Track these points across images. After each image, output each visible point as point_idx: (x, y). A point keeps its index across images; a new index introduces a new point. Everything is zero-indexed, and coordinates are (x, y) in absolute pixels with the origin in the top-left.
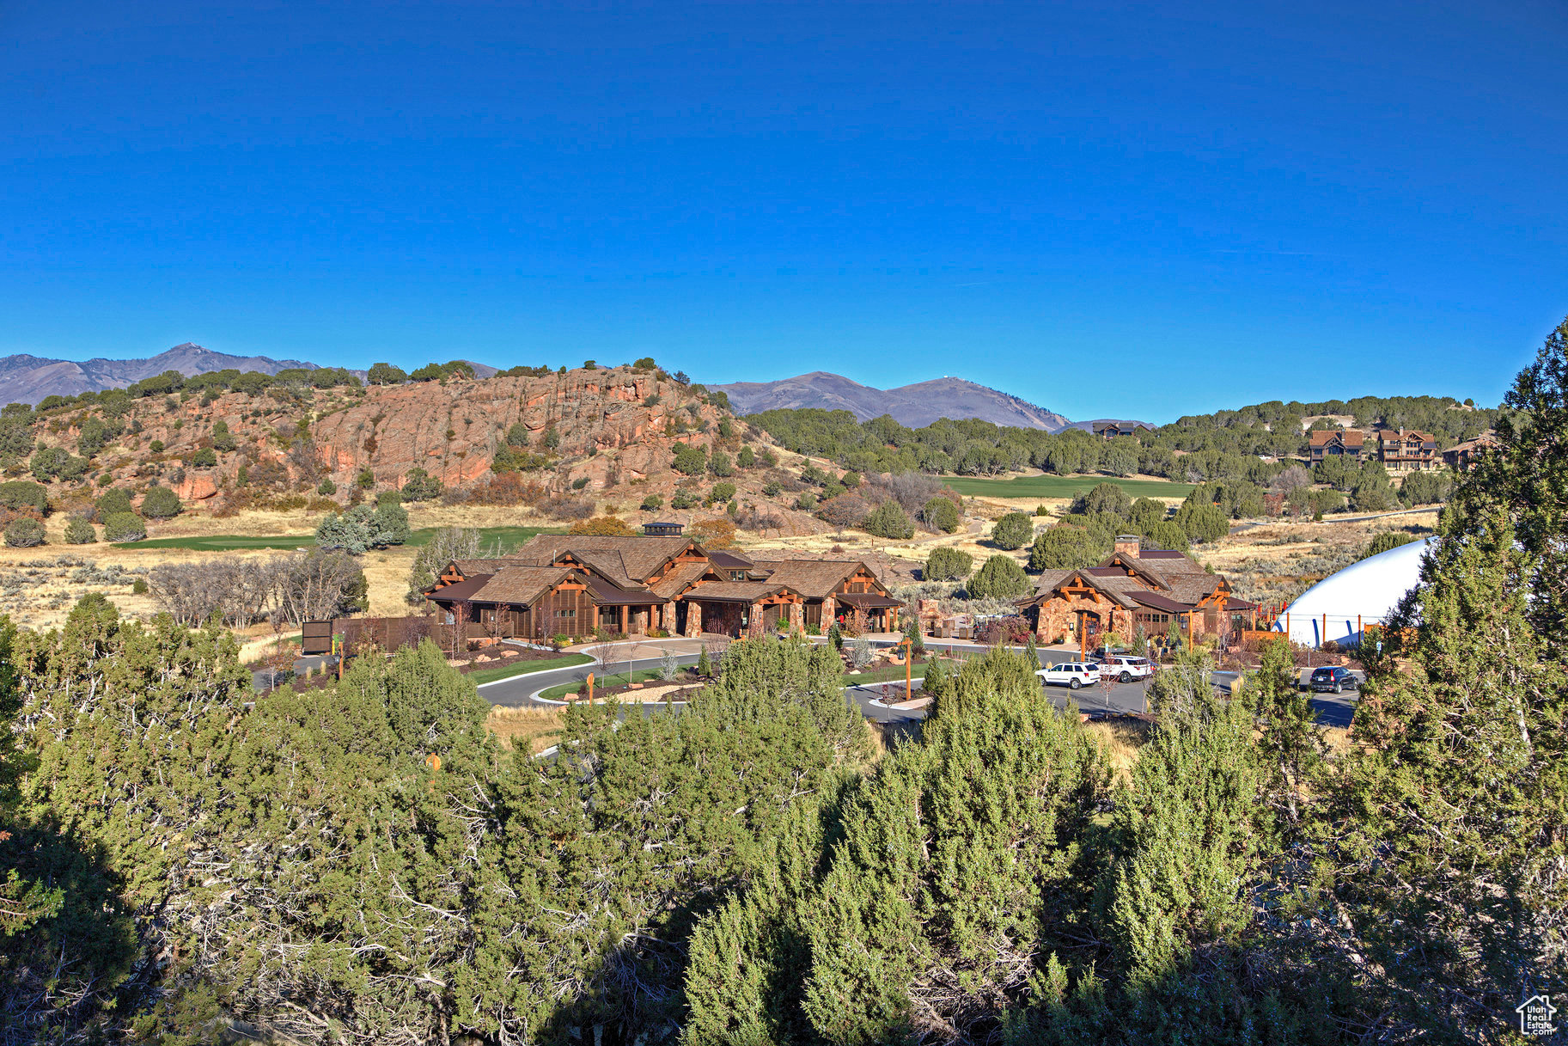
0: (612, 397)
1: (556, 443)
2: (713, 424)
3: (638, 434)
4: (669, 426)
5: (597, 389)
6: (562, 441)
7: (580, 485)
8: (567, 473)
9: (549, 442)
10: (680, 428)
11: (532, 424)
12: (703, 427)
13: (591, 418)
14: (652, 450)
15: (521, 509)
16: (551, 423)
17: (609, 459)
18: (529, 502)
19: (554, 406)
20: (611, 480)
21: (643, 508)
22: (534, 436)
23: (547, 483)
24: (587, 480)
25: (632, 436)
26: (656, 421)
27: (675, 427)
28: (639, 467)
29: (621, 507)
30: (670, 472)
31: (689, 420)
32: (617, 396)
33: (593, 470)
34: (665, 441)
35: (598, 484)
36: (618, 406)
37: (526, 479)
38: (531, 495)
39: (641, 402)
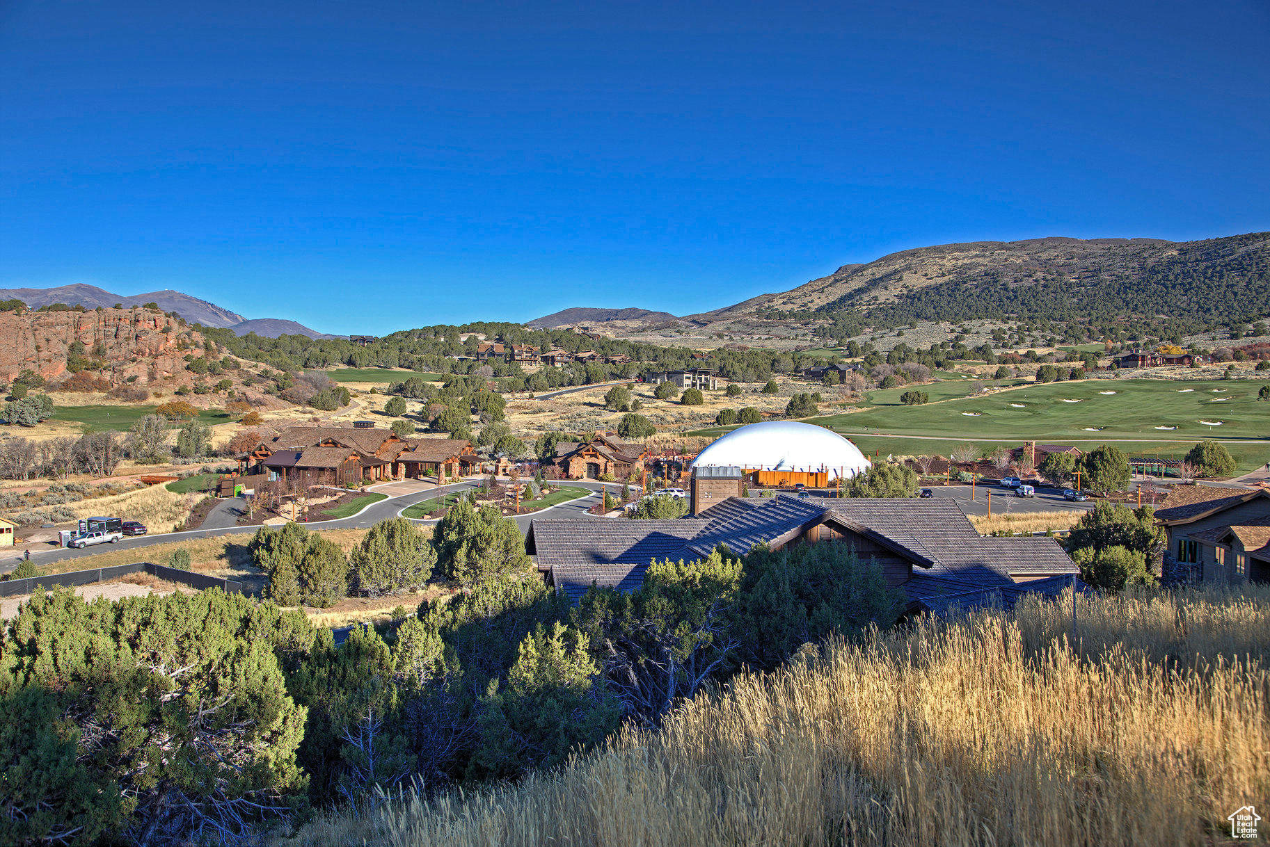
0: (140, 327)
1: (105, 353)
2: (201, 343)
3: (161, 349)
4: (178, 344)
5: (128, 321)
6: (108, 352)
7: (132, 379)
8: (122, 372)
9: (98, 352)
10: (185, 346)
11: (85, 341)
12: (197, 345)
13: (127, 339)
14: (174, 358)
15: (96, 394)
16: (97, 341)
17: (148, 364)
18: (101, 390)
19: (98, 330)
20: (152, 377)
21: (176, 393)
22: (88, 348)
23: (108, 378)
24: (136, 377)
25: (157, 350)
26: (171, 342)
27: (182, 346)
28: (168, 369)
29: (163, 393)
30: (186, 372)
31: (187, 341)
32: (143, 326)
33: (139, 371)
34: (179, 354)
35: (144, 379)
36: (147, 333)
37: (95, 375)
38: (100, 386)
39: (158, 330)
